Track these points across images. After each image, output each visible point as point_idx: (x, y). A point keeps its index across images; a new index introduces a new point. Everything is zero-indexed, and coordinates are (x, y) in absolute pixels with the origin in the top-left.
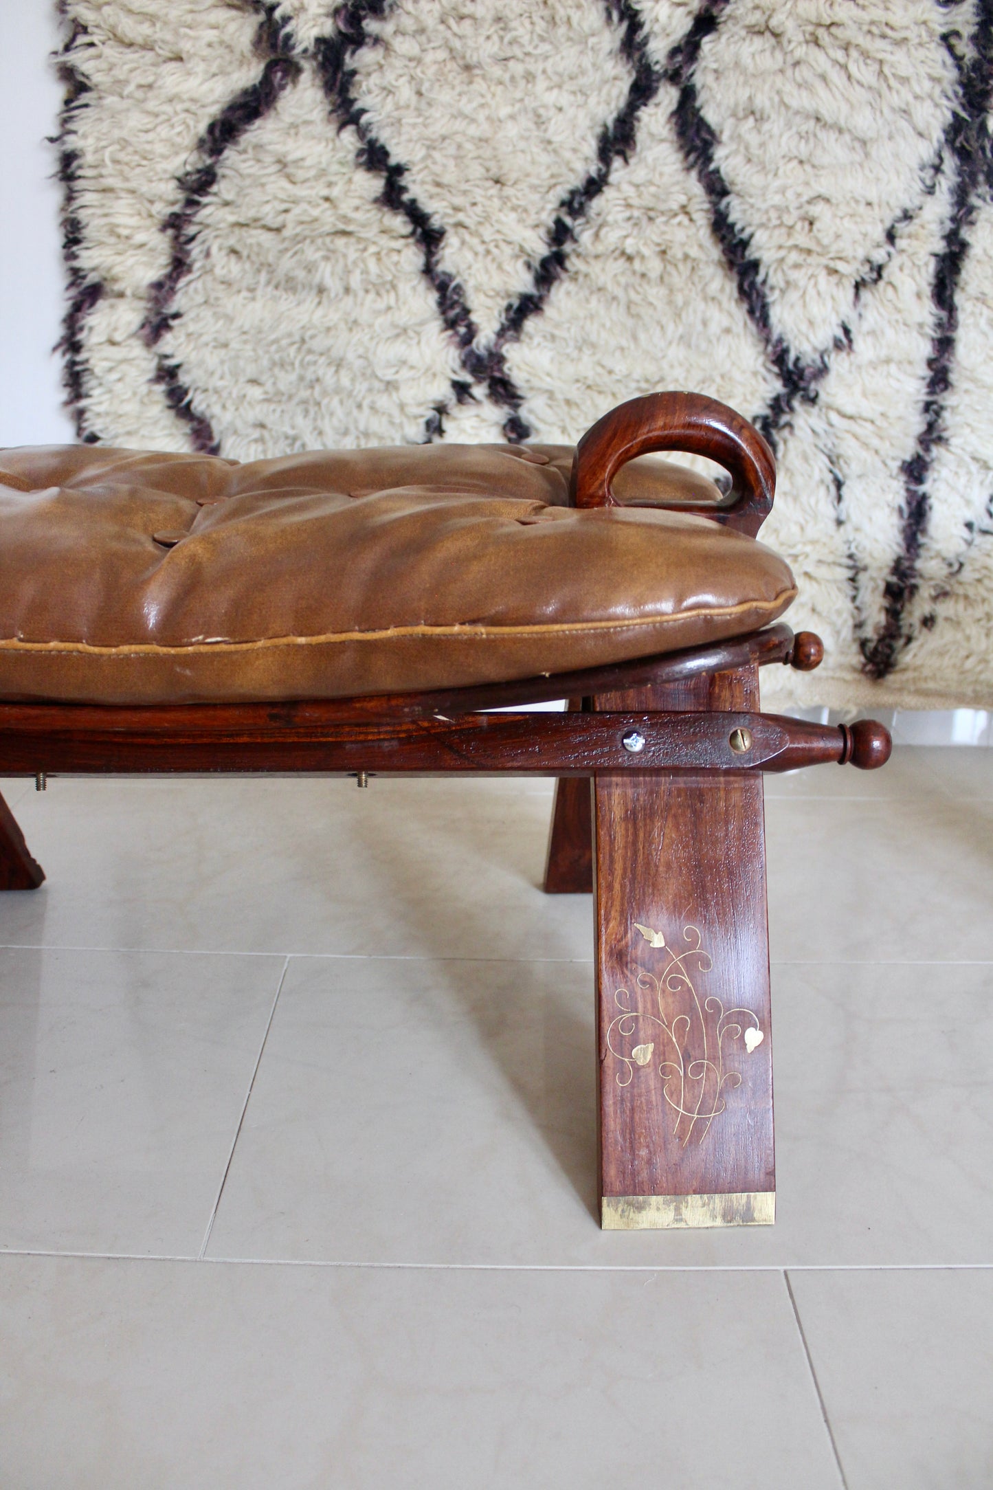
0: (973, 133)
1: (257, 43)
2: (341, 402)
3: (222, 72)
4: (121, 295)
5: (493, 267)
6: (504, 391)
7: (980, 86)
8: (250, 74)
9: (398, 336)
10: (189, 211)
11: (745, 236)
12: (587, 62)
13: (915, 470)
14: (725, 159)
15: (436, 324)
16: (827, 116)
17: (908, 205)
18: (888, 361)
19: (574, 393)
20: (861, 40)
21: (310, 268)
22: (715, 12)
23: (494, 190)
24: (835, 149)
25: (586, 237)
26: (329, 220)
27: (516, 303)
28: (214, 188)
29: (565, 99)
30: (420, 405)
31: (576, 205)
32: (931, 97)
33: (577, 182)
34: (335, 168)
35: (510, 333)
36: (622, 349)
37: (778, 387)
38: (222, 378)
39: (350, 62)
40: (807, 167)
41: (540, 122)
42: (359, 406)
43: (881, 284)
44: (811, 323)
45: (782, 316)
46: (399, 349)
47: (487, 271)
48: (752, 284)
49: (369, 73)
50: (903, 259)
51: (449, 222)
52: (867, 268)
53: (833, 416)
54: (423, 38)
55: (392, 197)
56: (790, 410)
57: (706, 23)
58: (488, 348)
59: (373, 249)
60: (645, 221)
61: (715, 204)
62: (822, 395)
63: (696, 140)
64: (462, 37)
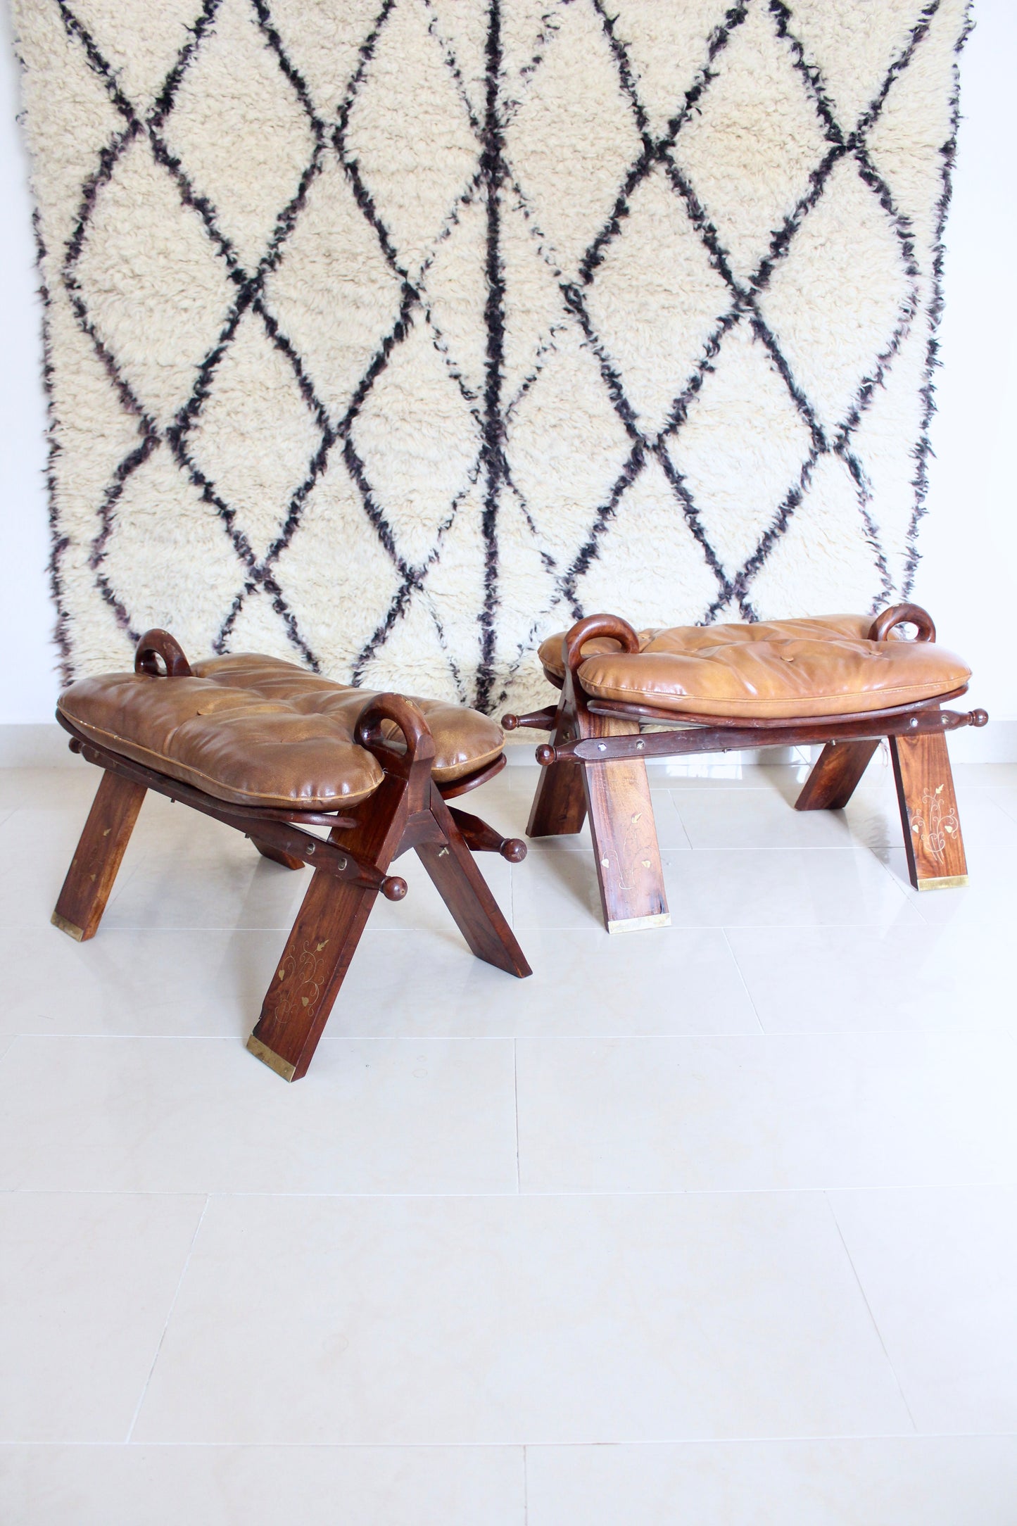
0: (493, 454)
1: (139, 431)
2: (189, 595)
3: (124, 442)
4: (78, 544)
5: (261, 527)
6: (272, 587)
7: (492, 433)
8: (138, 443)
9: (215, 562)
10: (110, 506)
11: (379, 510)
12: (301, 428)
13: (486, 619)
14: (368, 474)
15: (236, 555)
16: (413, 453)
17: (462, 490)
18: (461, 566)
19: (307, 586)
20: (426, 418)
21: (170, 532)
22: (357, 407)
23: (259, 490)
24: (420, 467)
25: (307, 511)
26: (177, 510)
27: (275, 543)
28: (122, 495)
29: (292, 445)
30: (230, 595)
31: (301, 495)
32: (469, 439)
33: (301, 484)
34: (179, 485)
35: (273, 558)
36: (329, 564)
37: (403, 582)
38: (129, 584)
39: (183, 437)
40: (407, 477)
41: (280, 457)
42: (198, 597)
43: (452, 529)
44: (416, 551)
45: (401, 548)
46: (216, 569)
47: (258, 529)
48: (385, 533)
49: (193, 442)
50: (463, 515)
51: (237, 507)
52: (443, 522)
53: (432, 595)
54: (219, 424)
55: (208, 497)
56: (409, 593)
57: (353, 412)
58: (262, 566)
59: (200, 522)
60: (333, 503)
61: (365, 495)
62: (425, 586)
63: (354, 464)
64: (238, 421)
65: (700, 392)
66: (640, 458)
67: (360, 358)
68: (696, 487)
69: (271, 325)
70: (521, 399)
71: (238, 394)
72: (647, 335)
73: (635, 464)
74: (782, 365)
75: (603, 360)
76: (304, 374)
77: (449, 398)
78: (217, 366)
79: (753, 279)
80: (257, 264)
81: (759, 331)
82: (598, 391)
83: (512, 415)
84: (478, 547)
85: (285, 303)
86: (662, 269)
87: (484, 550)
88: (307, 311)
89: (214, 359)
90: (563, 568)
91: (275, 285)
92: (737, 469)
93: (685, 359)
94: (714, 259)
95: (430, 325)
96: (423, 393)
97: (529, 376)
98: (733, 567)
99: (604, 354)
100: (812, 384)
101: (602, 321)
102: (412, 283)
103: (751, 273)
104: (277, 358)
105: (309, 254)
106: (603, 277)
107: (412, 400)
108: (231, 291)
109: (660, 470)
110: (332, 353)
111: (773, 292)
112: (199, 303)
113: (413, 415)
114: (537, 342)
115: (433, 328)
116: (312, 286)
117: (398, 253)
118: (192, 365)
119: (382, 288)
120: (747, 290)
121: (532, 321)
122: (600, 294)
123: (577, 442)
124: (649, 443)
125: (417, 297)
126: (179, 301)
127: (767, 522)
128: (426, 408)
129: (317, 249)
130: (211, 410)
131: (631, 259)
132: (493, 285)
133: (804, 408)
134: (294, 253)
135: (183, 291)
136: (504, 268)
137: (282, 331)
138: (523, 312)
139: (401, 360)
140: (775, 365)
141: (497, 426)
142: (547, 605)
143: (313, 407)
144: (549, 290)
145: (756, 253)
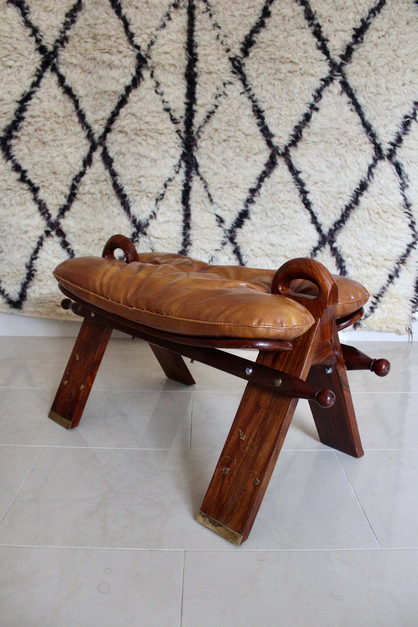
0: (189, 157)
2: (12, 237)
5: (54, 198)
6: (61, 233)
7: (189, 144)
9: (28, 217)
11: (121, 187)
12: (78, 140)
13: (183, 253)
14: (116, 167)
15: (38, 214)
16: (142, 154)
17: (170, 177)
18: (169, 221)
19: (80, 233)
20: (150, 133)
22: (109, 127)
23: (53, 176)
24: (146, 163)
25: (81, 189)
26: (5, 186)
27: (62, 207)
29: (72, 150)
30: (35, 237)
31: (77, 179)
32: (175, 147)
33: (77, 173)
34: (6, 171)
35: (61, 216)
36: (92, 220)
37: (135, 230)
39: (8, 143)
40: (138, 168)
41: (66, 157)
42: (17, 238)
43: (164, 199)
44: (142, 212)
45: (134, 210)
46: (27, 221)
47: (53, 199)
48: (125, 201)
49: (15, 146)
50: (170, 192)
51: (40, 185)
52: (159, 195)
53: (152, 238)
54: (30, 136)
55: (23, 179)
56: (138, 237)
57: (108, 130)
58: (55, 220)
59: (18, 193)
60: (95, 184)
61: (113, 178)
62: (148, 232)
63: (108, 161)
64: (41, 135)
65: (310, 122)
66: (274, 160)
67: (112, 98)
68: (307, 178)
69: (61, 79)
70: (206, 124)
71: (41, 119)
72: (280, 88)
73: (271, 164)
74: (358, 108)
75: (254, 102)
76: (80, 108)
77: (164, 122)
78: (29, 102)
79: (342, 57)
80: (53, 43)
81: (345, 87)
82: (251, 120)
83: (200, 134)
84: (179, 211)
85: (70, 66)
86: (289, 49)
87: (182, 212)
88: (82, 72)
89: (27, 97)
90: (228, 224)
91: (63, 55)
92: (330, 168)
93: (302, 103)
94: (319, 44)
95: (153, 80)
96: (148, 119)
97: (210, 111)
98: (327, 226)
99: (254, 98)
100: (375, 119)
101: (254, 79)
102: (143, 53)
103: (341, 53)
104: (65, 99)
105: (83, 37)
106: (255, 53)
107: (142, 122)
108: (37, 58)
109: (286, 167)
110: (96, 96)
111: (353, 64)
112: (18, 64)
113: (142, 132)
114: (215, 91)
115: (155, 81)
116: (85, 57)
117: (136, 35)
118: (13, 100)
119: (125, 56)
120: (339, 63)
121: (213, 78)
122: (253, 63)
123: (238, 150)
124: (280, 152)
125: (146, 62)
126: (6, 61)
127: (347, 200)
128: (150, 127)
129: (89, 34)
130: (25, 128)
131: (271, 42)
132: (190, 57)
133: (370, 132)
134: (75, 37)
135: (8, 55)
136: (197, 47)
137: (67, 82)
138: (208, 73)
139: (135, 99)
140: (353, 107)
141: (191, 140)
142: (218, 246)
143: (85, 128)
144: (222, 60)
145: (344, 41)
